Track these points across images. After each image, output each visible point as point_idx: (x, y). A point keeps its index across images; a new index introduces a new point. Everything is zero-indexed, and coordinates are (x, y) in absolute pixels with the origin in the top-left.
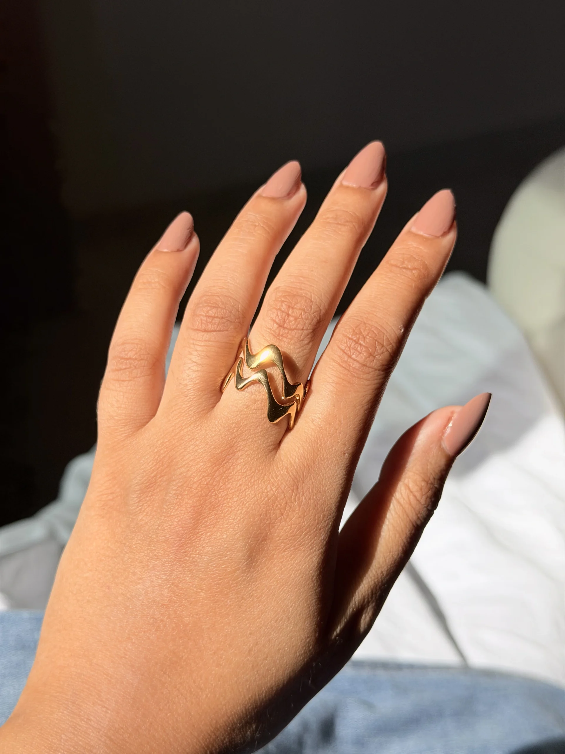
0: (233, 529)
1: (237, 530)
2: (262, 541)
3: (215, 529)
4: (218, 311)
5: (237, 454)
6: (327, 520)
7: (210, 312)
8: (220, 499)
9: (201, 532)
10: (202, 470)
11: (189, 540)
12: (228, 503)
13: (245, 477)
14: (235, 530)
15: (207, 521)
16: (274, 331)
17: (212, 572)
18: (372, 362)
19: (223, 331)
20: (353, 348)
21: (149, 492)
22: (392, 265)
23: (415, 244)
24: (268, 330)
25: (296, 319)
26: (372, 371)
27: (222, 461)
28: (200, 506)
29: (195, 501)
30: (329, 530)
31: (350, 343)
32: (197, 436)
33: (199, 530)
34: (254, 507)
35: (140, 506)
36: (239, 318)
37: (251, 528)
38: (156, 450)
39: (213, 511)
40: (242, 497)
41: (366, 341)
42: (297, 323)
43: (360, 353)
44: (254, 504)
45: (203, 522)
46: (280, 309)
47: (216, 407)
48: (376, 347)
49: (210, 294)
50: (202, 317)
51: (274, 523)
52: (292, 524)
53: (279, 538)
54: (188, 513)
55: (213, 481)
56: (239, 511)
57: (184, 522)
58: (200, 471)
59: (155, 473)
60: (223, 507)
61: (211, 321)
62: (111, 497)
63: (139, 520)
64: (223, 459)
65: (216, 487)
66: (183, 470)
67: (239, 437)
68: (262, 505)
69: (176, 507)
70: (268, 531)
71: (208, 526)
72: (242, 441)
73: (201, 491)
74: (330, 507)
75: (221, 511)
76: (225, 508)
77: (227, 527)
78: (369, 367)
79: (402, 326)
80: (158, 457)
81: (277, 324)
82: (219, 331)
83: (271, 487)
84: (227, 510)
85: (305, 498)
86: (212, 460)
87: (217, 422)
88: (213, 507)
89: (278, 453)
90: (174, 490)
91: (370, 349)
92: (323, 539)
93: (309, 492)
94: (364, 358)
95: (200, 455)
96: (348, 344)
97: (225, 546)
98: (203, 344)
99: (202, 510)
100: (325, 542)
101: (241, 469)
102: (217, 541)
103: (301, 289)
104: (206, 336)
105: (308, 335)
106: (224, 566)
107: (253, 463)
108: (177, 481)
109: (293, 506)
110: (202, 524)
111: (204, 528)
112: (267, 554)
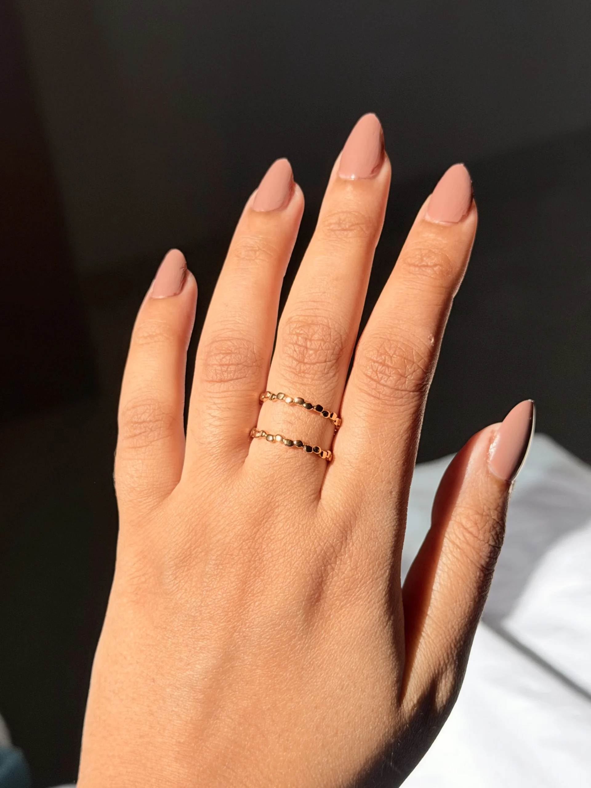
0: (284, 593)
1: (288, 594)
3: (264, 597)
4: (233, 357)
5: (276, 510)
6: (383, 568)
7: (224, 360)
8: (265, 562)
9: (248, 602)
10: (241, 534)
11: (236, 613)
12: (274, 565)
13: (289, 534)
14: (285, 594)
15: (253, 590)
16: (293, 369)
17: (266, 645)
18: (403, 384)
19: (241, 378)
20: (380, 373)
21: (185, 566)
22: (410, 265)
23: (432, 236)
24: (287, 368)
25: (316, 351)
27: (262, 521)
28: (244, 574)
29: (238, 569)
30: (388, 579)
31: (377, 367)
32: (230, 497)
33: (246, 600)
34: (303, 566)
35: (177, 583)
36: (256, 361)
37: (304, 590)
38: (187, 519)
39: (259, 577)
41: (393, 362)
42: (318, 356)
43: (389, 377)
44: (303, 563)
45: (250, 590)
46: (296, 344)
47: (245, 463)
48: (406, 367)
49: (220, 339)
50: (215, 366)
51: (326, 580)
52: (344, 578)
53: (333, 595)
54: (232, 583)
55: (255, 544)
56: (288, 573)
57: (229, 594)
58: (238, 535)
59: (188, 545)
60: (269, 571)
61: (225, 369)
62: (143, 579)
63: (177, 599)
64: (262, 518)
65: (259, 551)
66: (219, 536)
67: (276, 492)
68: (312, 563)
69: (218, 579)
70: (321, 590)
71: (256, 594)
72: (279, 495)
73: (244, 556)
74: (384, 553)
75: (267, 576)
76: (272, 571)
77: (276, 592)
79: (431, 335)
80: (190, 527)
81: (296, 360)
82: (237, 379)
85: (356, 548)
86: (250, 521)
87: (249, 479)
88: (258, 573)
89: (319, 503)
90: (213, 560)
91: (399, 370)
92: (382, 589)
93: (359, 541)
94: (394, 381)
95: (236, 517)
96: (374, 368)
97: (277, 613)
98: (221, 395)
99: (247, 578)
100: (384, 593)
101: (283, 527)
102: (268, 610)
103: (316, 316)
104: (224, 386)
105: (332, 367)
106: (279, 636)
107: (295, 518)
108: (215, 550)
109: (344, 559)
110: (249, 594)
111: (252, 598)
112: (323, 615)
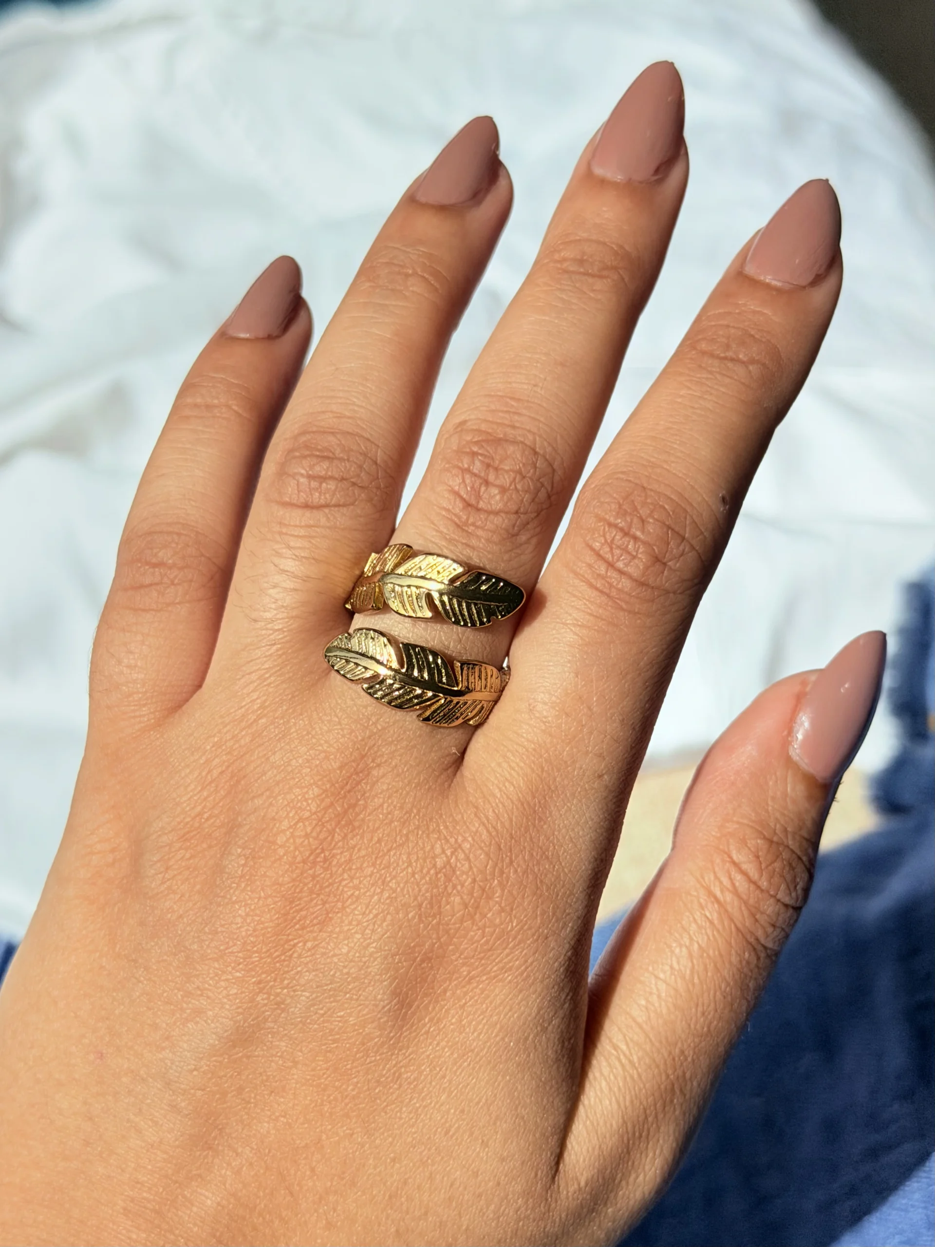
1: (370, 938)
2: (423, 961)
3: (325, 935)
4: (334, 465)
11: (267, 957)
14: (366, 936)
16: (455, 515)
18: (659, 575)
19: (345, 507)
20: (618, 547)
24: (443, 512)
26: (659, 596)
28: (292, 885)
31: (613, 535)
34: (406, 889)
36: (378, 478)
37: (400, 933)
40: (383, 866)
41: (646, 530)
42: (505, 500)
43: (634, 557)
46: (468, 470)
48: (668, 544)
49: (315, 429)
50: (299, 478)
53: (457, 955)
60: (341, 888)
61: (317, 485)
68: (424, 885)
70: (434, 941)
71: (308, 926)
75: (335, 896)
77: (350, 930)
78: (653, 588)
79: (725, 492)
82: (337, 505)
83: (441, 845)
84: (349, 893)
89: (459, 774)
91: (655, 548)
93: (524, 857)
94: (641, 567)
96: (608, 537)
98: (302, 532)
99: (295, 892)
101: (382, 805)
103: (513, 427)
104: (308, 517)
105: (527, 524)
107: (407, 794)
109: (490, 887)
112: (433, 988)
